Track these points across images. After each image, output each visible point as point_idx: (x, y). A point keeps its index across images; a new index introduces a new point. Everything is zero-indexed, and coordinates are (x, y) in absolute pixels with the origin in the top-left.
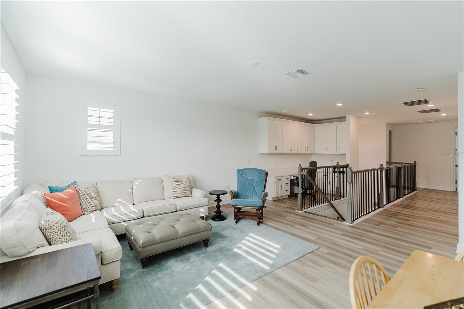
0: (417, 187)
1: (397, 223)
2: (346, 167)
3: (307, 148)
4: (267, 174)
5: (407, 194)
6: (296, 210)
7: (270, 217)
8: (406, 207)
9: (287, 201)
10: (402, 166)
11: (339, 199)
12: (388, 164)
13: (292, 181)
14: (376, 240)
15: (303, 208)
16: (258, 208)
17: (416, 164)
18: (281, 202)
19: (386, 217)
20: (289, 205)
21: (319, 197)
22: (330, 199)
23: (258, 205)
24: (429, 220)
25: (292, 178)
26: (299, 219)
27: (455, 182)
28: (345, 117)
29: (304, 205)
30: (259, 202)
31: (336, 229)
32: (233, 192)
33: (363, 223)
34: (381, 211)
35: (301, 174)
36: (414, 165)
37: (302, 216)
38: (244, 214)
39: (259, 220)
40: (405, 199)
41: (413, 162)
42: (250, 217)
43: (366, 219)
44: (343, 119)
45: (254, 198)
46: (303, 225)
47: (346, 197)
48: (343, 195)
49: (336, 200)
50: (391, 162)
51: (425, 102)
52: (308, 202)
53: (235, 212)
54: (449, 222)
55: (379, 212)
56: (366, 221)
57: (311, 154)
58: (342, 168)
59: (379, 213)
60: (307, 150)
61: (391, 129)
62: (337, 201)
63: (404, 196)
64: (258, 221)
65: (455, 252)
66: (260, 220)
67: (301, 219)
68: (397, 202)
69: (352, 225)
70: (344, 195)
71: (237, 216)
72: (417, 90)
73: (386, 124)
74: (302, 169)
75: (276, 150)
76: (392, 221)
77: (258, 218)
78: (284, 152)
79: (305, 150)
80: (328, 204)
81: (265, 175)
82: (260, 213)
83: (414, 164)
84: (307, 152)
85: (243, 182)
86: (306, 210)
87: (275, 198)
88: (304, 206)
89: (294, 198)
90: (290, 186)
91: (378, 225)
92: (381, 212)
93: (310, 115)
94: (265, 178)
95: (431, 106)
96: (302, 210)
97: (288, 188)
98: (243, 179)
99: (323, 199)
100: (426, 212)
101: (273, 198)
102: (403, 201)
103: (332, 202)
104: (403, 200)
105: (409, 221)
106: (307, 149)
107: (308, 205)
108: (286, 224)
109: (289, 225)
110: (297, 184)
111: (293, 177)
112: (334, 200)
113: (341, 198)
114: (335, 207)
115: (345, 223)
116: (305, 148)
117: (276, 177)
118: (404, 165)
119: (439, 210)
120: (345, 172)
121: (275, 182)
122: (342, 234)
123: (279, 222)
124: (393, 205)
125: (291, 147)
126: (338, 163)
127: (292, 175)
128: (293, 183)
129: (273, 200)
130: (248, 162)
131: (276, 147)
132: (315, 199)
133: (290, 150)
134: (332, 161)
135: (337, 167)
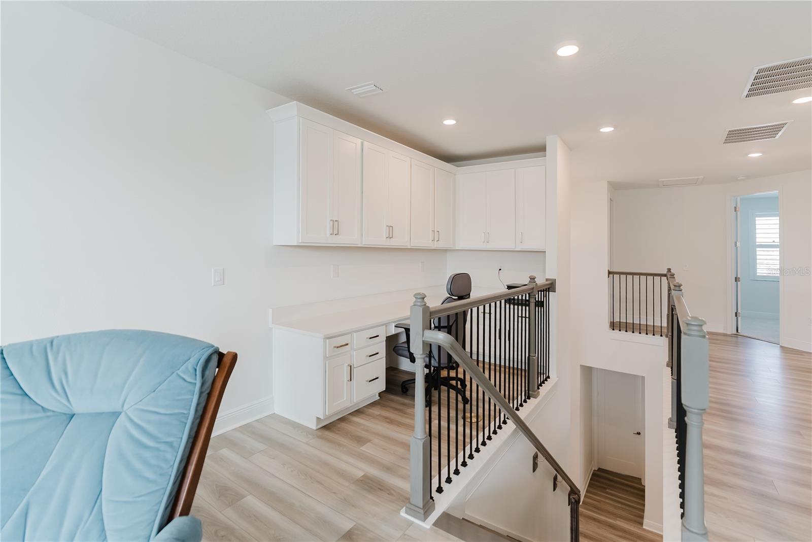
2: (549, 288)
3: (436, 234)
11: (538, 395)
25: (393, 331)
27: (734, 315)
35: (423, 341)
47: (549, 377)
49: (529, 398)
57: (445, 251)
60: (436, 239)
73: (607, 182)
78: (365, 242)
79: (431, 238)
81: (198, 381)
84: (436, 245)
86: (448, 497)
90: (385, 358)
96: (428, 506)
97: (379, 367)
101: (318, 419)
110: (409, 350)
111: (395, 326)
112: (525, 401)
113: (538, 388)
116: (431, 234)
117: (329, 338)
120: (546, 301)
121: (326, 358)
125: (391, 228)
126: (534, 279)
127: (394, 322)
128: (397, 348)
129: (317, 426)
130: (217, 280)
131: (336, 221)
132: (469, 402)
133: (388, 236)
134: (500, 269)
135: (532, 291)
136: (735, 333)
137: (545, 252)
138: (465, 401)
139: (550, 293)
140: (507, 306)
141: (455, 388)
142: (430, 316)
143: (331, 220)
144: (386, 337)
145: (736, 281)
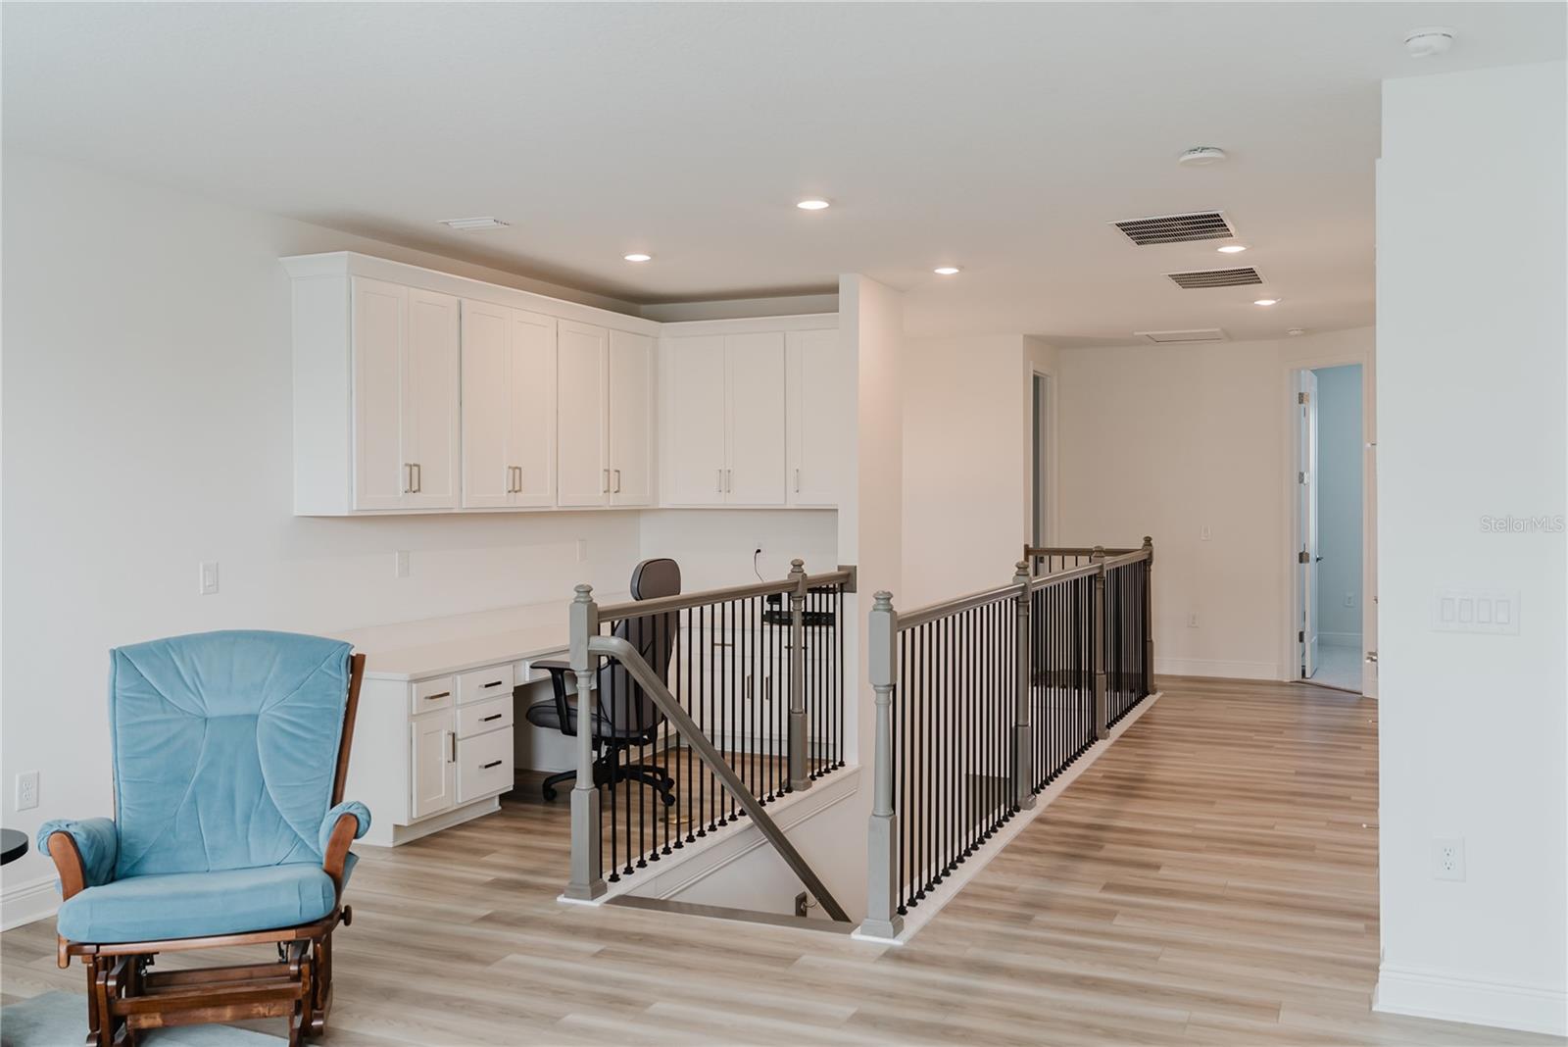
0: (1155, 672)
1: (1107, 887)
2: (842, 585)
3: (613, 475)
4: (356, 665)
5: (1121, 716)
6: (561, 899)
7: (382, 977)
8: (1128, 787)
9: (494, 837)
10: (1101, 567)
11: (808, 786)
12: (1031, 558)
13: (523, 694)
14: (1030, 1017)
15: (607, 875)
16: (291, 935)
17: (1151, 554)
18: (452, 848)
19: (1055, 862)
20: (512, 862)
21: (696, 786)
22: (757, 789)
23: (295, 918)
24: (1233, 851)
25: (526, 676)
26: (581, 961)
27: (1298, 638)
28: (833, 289)
29: (607, 848)
30: (301, 886)
31: (815, 986)
32: (81, 839)
33: (950, 921)
34: (1025, 831)
35: (589, 652)
36: (1145, 561)
37: (600, 934)
38: (174, 994)
39: (298, 1022)
40: (1117, 743)
41: (1139, 544)
42: (228, 1012)
43: (962, 894)
44: (822, 295)
45: (256, 860)
46: (616, 1002)
47: (842, 764)
48: (824, 757)
49: (789, 790)
50: (1041, 546)
51: (1209, 225)
52: (635, 829)
53: (101, 993)
54: (1313, 848)
55: (1018, 838)
56: (962, 902)
57: (636, 512)
58: (820, 591)
59: (1019, 843)
60: (614, 487)
61: (1042, 370)
62: (796, 795)
63: (1109, 726)
64: (292, 1031)
65: (1371, 1008)
66: (306, 1024)
67: (597, 955)
68: (1087, 766)
69: (897, 943)
70: (831, 758)
71: (117, 1021)
72: (1198, 155)
73: (1022, 337)
74: (597, 617)
75: (414, 488)
76: (1084, 886)
77: (288, 1006)
78: (467, 504)
79: (602, 487)
80: (751, 827)
81: (344, 678)
82: (305, 967)
83: (1145, 557)
84: (613, 502)
85: (168, 742)
86: (626, 886)
87: (416, 825)
88: (607, 860)
89: (541, 807)
90: (511, 730)
91: (1024, 920)
92: (1025, 834)
93: (636, 264)
94: (345, 697)
95: (1230, 251)
96: (597, 890)
97: (502, 743)
98: (167, 721)
99: (718, 798)
100: (1213, 803)
101: (397, 827)
102: (1108, 756)
103: (768, 809)
104: (1108, 751)
105: (1157, 867)
106: (614, 478)
107: (635, 850)
108: (504, 1013)
109: (521, 1015)
110: (560, 712)
111: (532, 667)
112: (780, 794)
113: (813, 778)
114: (785, 835)
115: (856, 936)
116: (602, 477)
117: (417, 681)
118: (1108, 560)
119: (1258, 787)
120: (834, 614)
121: (412, 717)
122: (854, 1015)
123: (449, 1004)
124: (1069, 789)
125: (517, 471)
126: (800, 566)
127: (528, 659)
128: (533, 711)
129: (395, 840)
130: (207, 584)
131: (415, 465)
132: (675, 803)
133: (510, 488)
134: (759, 551)
135: (794, 588)
136: (1300, 679)
137: (836, 510)
138: (669, 801)
139: (844, 594)
140: (767, 627)
141: (652, 781)
142: (599, 618)
143: (406, 465)
144: (515, 688)
145: (1301, 561)
